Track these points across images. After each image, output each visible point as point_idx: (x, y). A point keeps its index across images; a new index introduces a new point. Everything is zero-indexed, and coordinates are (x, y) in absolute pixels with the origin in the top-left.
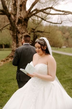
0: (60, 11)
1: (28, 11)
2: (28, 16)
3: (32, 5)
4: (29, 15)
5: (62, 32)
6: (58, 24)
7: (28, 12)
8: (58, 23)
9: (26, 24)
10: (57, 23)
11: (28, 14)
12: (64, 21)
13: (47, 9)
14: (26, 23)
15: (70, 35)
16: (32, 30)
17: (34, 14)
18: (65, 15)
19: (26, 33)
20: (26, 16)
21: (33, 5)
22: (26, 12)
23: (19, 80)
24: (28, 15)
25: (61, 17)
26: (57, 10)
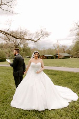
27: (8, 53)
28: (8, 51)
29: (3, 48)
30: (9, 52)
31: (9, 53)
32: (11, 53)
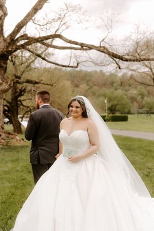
0: (76, 43)
1: (9, 38)
2: (10, 49)
3: (17, 26)
4: (11, 46)
5: (72, 82)
6: (72, 67)
7: (9, 41)
8: (71, 65)
9: (4, 65)
10: (69, 66)
11: (10, 44)
12: (83, 62)
13: (50, 38)
14: (4, 63)
15: (89, 89)
16: (14, 78)
17: (23, 46)
18: (85, 51)
19: (4, 84)
20: (3, 49)
21: (20, 27)
22: (5, 40)
23: (36, 163)
24: (7, 47)
25: (77, 54)
26: (70, 42)
27: (139, 98)
28: (138, 93)
29: (125, 86)
30: (140, 96)
31: (141, 100)
32: (145, 98)
